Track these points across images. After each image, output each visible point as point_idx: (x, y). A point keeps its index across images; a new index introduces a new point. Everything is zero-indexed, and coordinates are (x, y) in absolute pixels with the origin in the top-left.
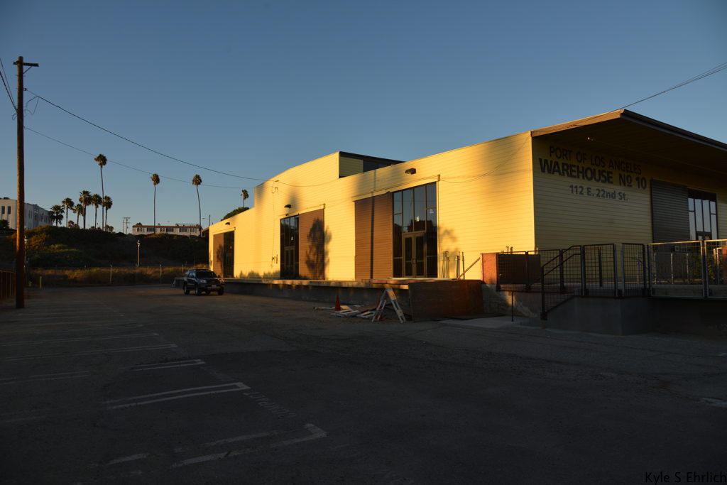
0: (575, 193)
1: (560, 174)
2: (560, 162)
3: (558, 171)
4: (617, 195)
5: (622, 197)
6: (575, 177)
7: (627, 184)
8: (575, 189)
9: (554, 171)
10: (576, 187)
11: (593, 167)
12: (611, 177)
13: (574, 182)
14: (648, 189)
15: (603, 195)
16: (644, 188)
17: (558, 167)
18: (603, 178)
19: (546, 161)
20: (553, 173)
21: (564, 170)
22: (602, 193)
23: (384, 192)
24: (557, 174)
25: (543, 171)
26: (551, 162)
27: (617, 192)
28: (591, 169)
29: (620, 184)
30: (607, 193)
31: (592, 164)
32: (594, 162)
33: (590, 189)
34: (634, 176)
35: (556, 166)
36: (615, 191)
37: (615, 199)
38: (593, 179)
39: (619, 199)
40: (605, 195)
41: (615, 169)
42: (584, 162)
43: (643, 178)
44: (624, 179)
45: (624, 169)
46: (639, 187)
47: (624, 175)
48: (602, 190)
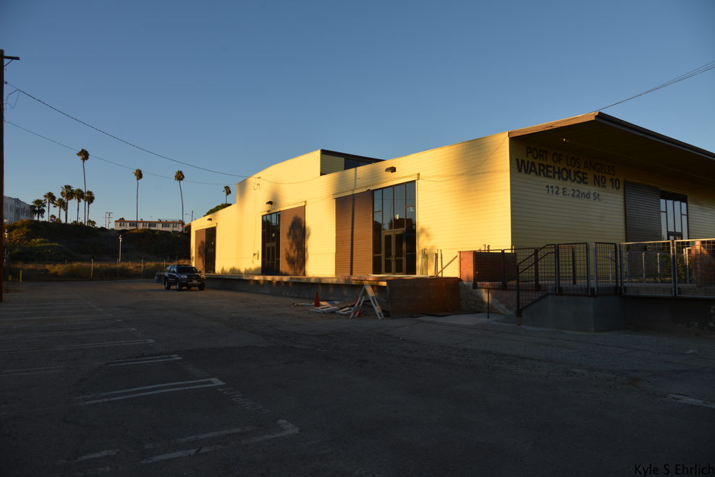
0: (551, 192)
1: (536, 174)
2: (537, 162)
3: (535, 171)
4: (592, 195)
5: (597, 197)
6: (551, 177)
7: (601, 184)
8: (550, 189)
9: (531, 171)
10: (552, 187)
11: (568, 168)
12: (586, 178)
13: (550, 182)
14: (621, 190)
15: (578, 196)
16: (618, 189)
17: (535, 167)
18: (577, 179)
19: (523, 161)
20: (530, 173)
21: (540, 170)
22: (577, 193)
23: (365, 190)
24: (533, 173)
25: (520, 171)
26: (528, 162)
27: (592, 192)
28: (566, 170)
29: (595, 185)
30: (582, 194)
31: (568, 165)
32: (569, 163)
33: (565, 189)
34: (608, 177)
35: (533, 166)
36: (589, 192)
37: (590, 199)
38: (569, 179)
39: (594, 199)
40: (580, 195)
41: (590, 170)
42: (560, 163)
43: (617, 180)
44: (598, 179)
45: (598, 170)
46: (613, 188)
47: (599, 176)
48: (577, 190)
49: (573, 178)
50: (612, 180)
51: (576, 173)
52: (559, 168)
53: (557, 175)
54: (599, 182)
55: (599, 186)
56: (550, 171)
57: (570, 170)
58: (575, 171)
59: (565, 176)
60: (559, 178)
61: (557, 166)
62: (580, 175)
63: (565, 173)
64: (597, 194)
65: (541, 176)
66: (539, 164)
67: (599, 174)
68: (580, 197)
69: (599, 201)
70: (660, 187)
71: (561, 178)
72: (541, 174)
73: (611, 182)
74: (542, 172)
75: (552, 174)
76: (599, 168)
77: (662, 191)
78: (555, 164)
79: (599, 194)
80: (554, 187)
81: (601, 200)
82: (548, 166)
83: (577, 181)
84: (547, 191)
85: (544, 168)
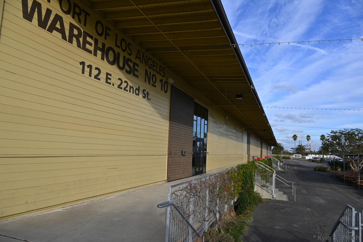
1: (64, 37)
2: (67, 19)
3: (62, 31)
4: (141, 92)
6: (90, 52)
7: (151, 82)
8: (87, 70)
10: (90, 67)
11: (117, 50)
13: (89, 59)
14: (169, 94)
15: (125, 89)
16: (166, 92)
18: (127, 67)
21: (71, 35)
26: (49, 11)
27: (141, 88)
28: (114, 51)
29: (145, 81)
30: (131, 87)
31: (116, 45)
32: (119, 44)
33: (111, 75)
34: (159, 77)
35: (58, 23)
36: (139, 87)
37: (139, 95)
38: (116, 64)
39: (143, 97)
40: (128, 89)
41: (142, 63)
42: (105, 39)
43: (166, 82)
44: (149, 76)
45: (150, 66)
46: (162, 90)
47: (150, 73)
48: (126, 82)
49: (121, 65)
50: (161, 81)
51: (126, 61)
52: (104, 45)
53: (99, 53)
54: (149, 79)
55: (150, 84)
56: (90, 44)
57: (119, 54)
58: (124, 57)
59: (111, 59)
60: (103, 59)
61: (101, 40)
62: (131, 65)
63: (111, 54)
64: (147, 91)
65: (72, 43)
66: (71, 24)
67: (151, 70)
68: (127, 91)
69: (148, 100)
70: (195, 99)
71: (105, 59)
72: (73, 41)
73: (161, 83)
74: (74, 39)
75: (92, 48)
76: (151, 65)
77: (196, 103)
78: (98, 37)
79: (149, 93)
80: (93, 67)
81: (150, 100)
82: (86, 34)
83: (126, 71)
84: (81, 71)
85: (79, 35)
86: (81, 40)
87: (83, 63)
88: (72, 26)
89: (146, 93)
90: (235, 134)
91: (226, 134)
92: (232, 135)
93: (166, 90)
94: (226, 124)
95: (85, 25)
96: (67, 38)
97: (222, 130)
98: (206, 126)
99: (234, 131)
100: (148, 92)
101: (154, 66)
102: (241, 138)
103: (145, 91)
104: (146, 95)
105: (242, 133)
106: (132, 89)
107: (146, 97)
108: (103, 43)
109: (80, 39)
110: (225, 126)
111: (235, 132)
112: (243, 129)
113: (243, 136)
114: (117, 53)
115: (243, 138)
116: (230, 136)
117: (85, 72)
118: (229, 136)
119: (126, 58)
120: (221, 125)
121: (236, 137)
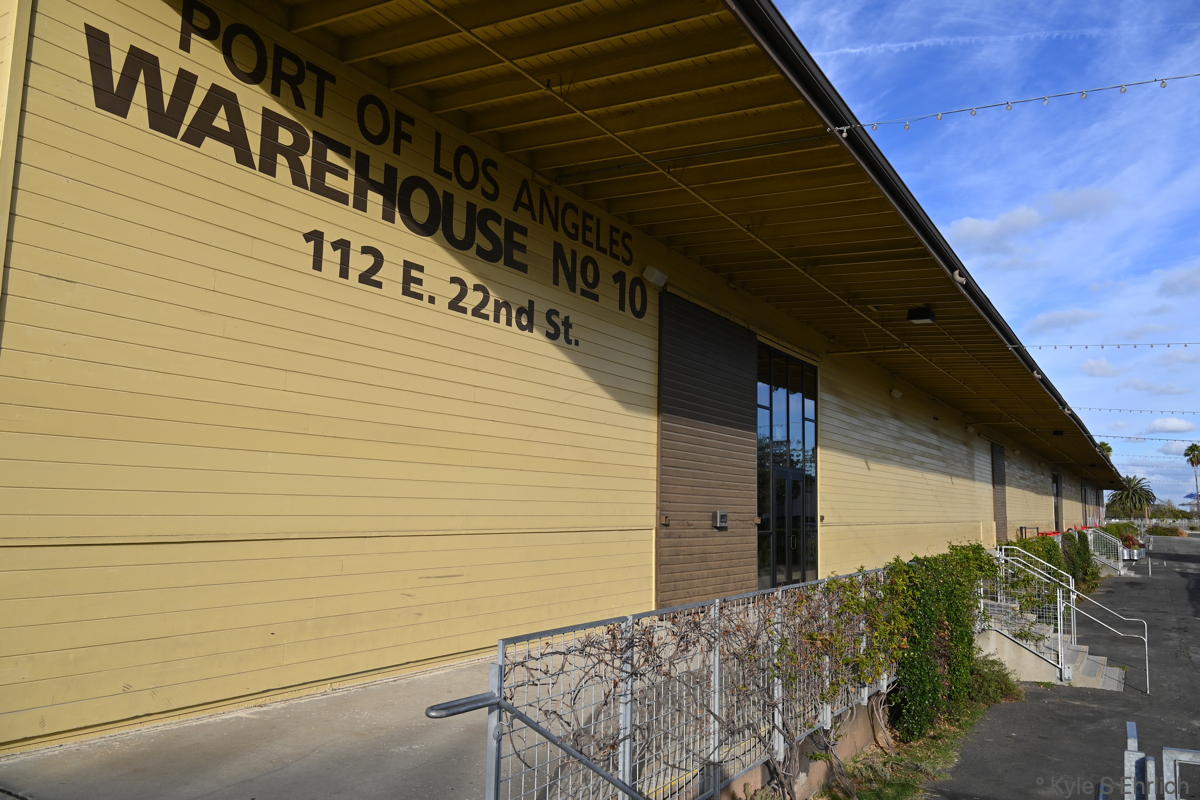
2: (252, 99)
4: (539, 320)
7: (580, 284)
9: (201, 131)
10: (342, 245)
11: (440, 185)
12: (522, 248)
13: (337, 220)
14: (651, 318)
15: (476, 312)
16: (639, 314)
18: (481, 240)
22: (473, 299)
24: (214, 146)
25: (113, 100)
26: (186, 81)
27: (541, 309)
29: (556, 282)
31: (438, 170)
32: (447, 164)
33: (420, 269)
34: (608, 267)
35: (222, 112)
36: (531, 303)
37: (531, 331)
38: (440, 232)
39: (548, 335)
40: (489, 309)
41: (541, 222)
42: (397, 150)
43: (638, 281)
44: (570, 265)
45: (573, 231)
46: (622, 308)
47: (574, 253)
48: (477, 288)
49: (459, 232)
50: (619, 277)
51: (477, 219)
52: (390, 172)
53: (375, 199)
55: (573, 289)
56: (342, 174)
57: (448, 197)
58: (471, 207)
59: (421, 214)
60: (388, 216)
61: (380, 158)
62: (499, 230)
63: (419, 199)
64: (562, 316)
65: (273, 174)
66: (266, 113)
67: (578, 245)
68: (486, 317)
69: (570, 346)
70: (759, 332)
71: (398, 216)
72: (278, 167)
73: (618, 284)
74: (281, 159)
75: (348, 186)
76: (575, 226)
77: (762, 345)
78: (367, 148)
79: (571, 320)
80: (352, 247)
81: (577, 343)
82: (325, 142)
83: (481, 252)
84: (311, 260)
85: (300, 146)
86: (306, 161)
87: (315, 237)
88: (270, 121)
89: (558, 321)
90: (939, 448)
91: (895, 452)
92: (923, 455)
93: (638, 307)
94: (896, 417)
95: (319, 112)
96: (256, 160)
97: (880, 436)
98: (810, 426)
99: (933, 439)
100: (567, 318)
101: (587, 228)
102: (966, 462)
103: (557, 313)
104: (562, 329)
105: (965, 444)
106: (503, 311)
107: (562, 336)
108: (386, 165)
109: (300, 157)
110: (893, 425)
111: (935, 442)
112: (971, 430)
113: (971, 455)
114: (440, 194)
115: (972, 464)
116: (917, 458)
117: (324, 264)
118: (909, 456)
119: (478, 210)
120: (873, 421)
121: (942, 459)
